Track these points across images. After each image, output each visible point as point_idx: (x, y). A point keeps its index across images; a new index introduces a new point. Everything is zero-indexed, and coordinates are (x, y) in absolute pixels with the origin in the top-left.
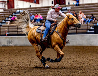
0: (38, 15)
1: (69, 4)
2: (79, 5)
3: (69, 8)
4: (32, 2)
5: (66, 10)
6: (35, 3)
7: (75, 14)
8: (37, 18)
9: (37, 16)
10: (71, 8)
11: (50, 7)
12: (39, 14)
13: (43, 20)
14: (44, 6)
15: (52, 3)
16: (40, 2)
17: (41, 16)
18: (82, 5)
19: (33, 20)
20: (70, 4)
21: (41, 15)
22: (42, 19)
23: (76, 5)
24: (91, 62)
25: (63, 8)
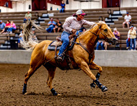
0: (10, 22)
1: (51, 9)
2: (64, 11)
3: (51, 15)
4: (3, 6)
5: (48, 17)
6: (7, 6)
7: (60, 23)
8: (9, 27)
9: (9, 24)
10: (54, 15)
11: (27, 13)
12: (12, 22)
13: (17, 29)
14: (18, 11)
15: (30, 8)
16: (13, 5)
17: (14, 24)
18: (69, 11)
19: (4, 30)
20: (53, 10)
21: (14, 22)
22: (15, 28)
23: (61, 11)
24: (78, 87)
25: (44, 15)
